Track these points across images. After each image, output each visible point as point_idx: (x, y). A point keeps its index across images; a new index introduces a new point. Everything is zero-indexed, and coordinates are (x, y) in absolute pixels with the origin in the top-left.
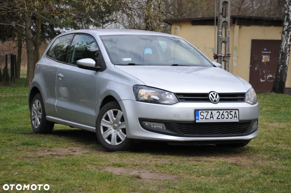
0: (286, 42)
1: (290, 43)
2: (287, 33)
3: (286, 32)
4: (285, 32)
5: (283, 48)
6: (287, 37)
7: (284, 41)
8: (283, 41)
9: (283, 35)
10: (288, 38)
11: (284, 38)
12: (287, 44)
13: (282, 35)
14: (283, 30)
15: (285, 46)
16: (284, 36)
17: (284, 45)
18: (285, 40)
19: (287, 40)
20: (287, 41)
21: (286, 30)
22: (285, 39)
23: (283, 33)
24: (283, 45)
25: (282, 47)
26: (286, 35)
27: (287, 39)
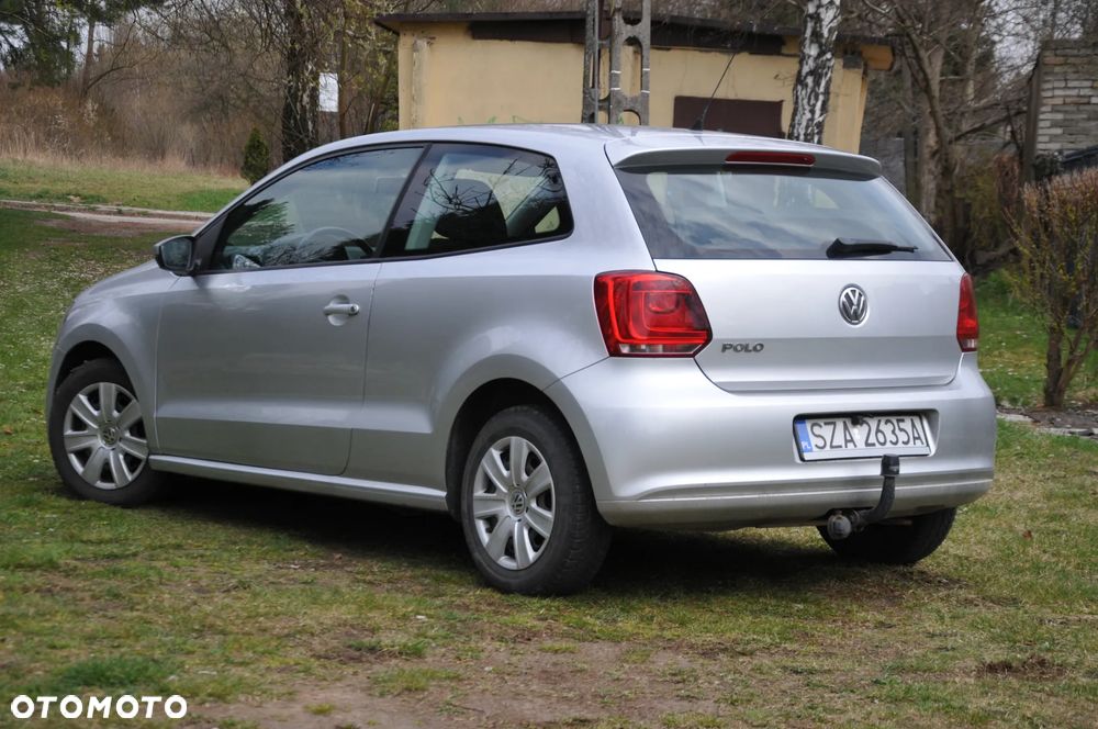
0: (809, 115)
1: (821, 119)
2: (814, 81)
3: (810, 80)
4: (805, 78)
5: (799, 135)
6: (812, 98)
7: (804, 109)
8: (800, 109)
9: (799, 87)
10: (817, 99)
11: (803, 99)
12: (812, 119)
13: (795, 89)
14: (800, 72)
15: (807, 127)
16: (804, 92)
17: (804, 124)
18: (807, 107)
19: (814, 105)
20: (812, 112)
21: (811, 73)
22: (805, 101)
23: (800, 80)
24: (800, 124)
25: (795, 131)
26: (809, 90)
27: (812, 102)
